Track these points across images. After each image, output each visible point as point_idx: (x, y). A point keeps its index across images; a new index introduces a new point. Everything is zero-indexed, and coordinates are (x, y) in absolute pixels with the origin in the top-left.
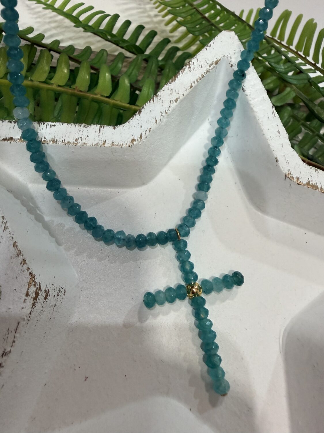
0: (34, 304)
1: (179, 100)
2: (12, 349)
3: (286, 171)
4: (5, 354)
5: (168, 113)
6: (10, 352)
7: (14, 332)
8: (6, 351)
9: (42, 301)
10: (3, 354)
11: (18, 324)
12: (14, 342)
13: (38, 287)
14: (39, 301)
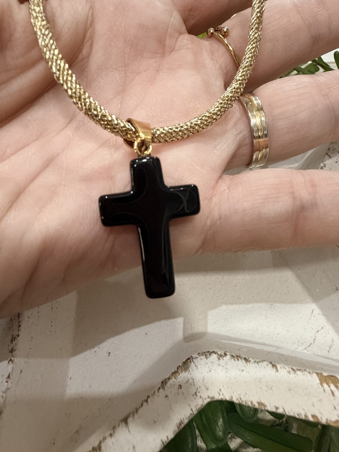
4: (13, 339)
7: (17, 318)
8: (14, 337)
12: (20, 326)
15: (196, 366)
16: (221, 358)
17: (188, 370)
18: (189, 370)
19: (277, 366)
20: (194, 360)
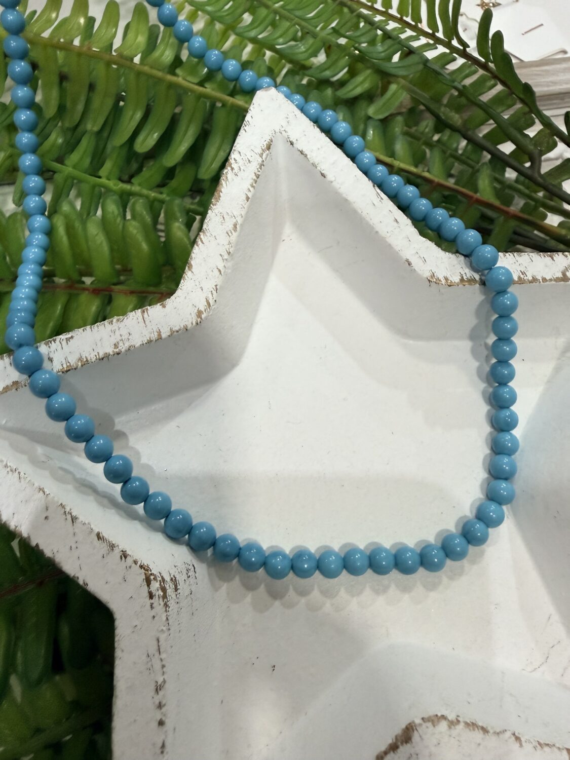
0: (166, 605)
1: (238, 227)
2: (166, 677)
3: (427, 274)
4: (159, 687)
5: (232, 252)
6: (164, 681)
7: (157, 654)
8: (159, 683)
9: (174, 596)
10: (157, 690)
11: (157, 642)
12: (163, 666)
13: (160, 579)
14: (170, 597)
15: (420, 736)
16: (453, 727)
17: (410, 742)
18: (412, 742)
19: (522, 739)
20: (418, 728)
